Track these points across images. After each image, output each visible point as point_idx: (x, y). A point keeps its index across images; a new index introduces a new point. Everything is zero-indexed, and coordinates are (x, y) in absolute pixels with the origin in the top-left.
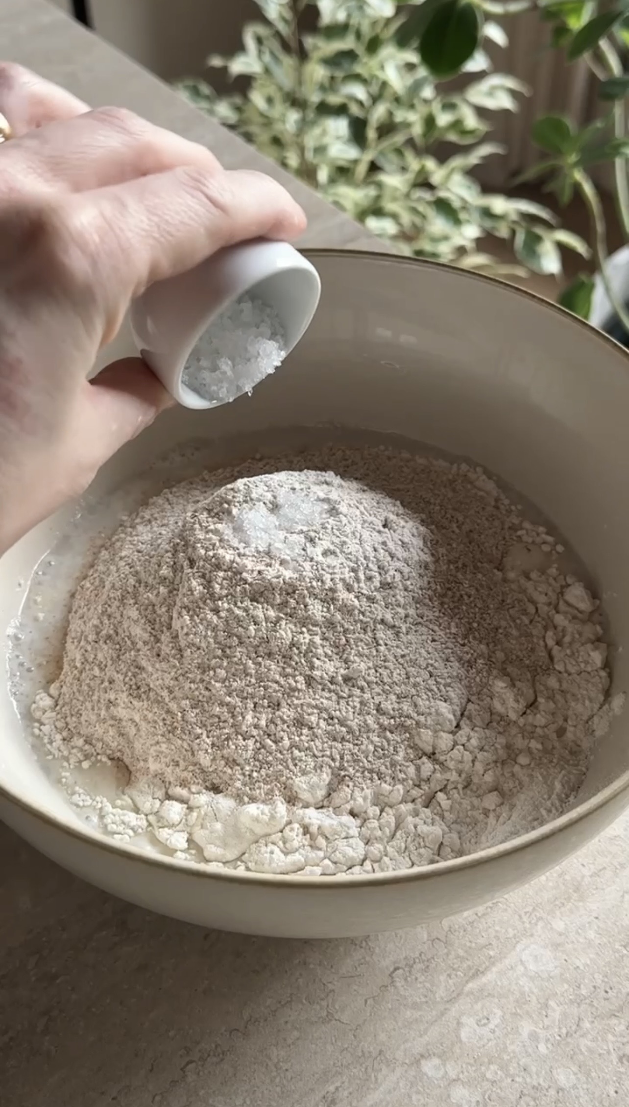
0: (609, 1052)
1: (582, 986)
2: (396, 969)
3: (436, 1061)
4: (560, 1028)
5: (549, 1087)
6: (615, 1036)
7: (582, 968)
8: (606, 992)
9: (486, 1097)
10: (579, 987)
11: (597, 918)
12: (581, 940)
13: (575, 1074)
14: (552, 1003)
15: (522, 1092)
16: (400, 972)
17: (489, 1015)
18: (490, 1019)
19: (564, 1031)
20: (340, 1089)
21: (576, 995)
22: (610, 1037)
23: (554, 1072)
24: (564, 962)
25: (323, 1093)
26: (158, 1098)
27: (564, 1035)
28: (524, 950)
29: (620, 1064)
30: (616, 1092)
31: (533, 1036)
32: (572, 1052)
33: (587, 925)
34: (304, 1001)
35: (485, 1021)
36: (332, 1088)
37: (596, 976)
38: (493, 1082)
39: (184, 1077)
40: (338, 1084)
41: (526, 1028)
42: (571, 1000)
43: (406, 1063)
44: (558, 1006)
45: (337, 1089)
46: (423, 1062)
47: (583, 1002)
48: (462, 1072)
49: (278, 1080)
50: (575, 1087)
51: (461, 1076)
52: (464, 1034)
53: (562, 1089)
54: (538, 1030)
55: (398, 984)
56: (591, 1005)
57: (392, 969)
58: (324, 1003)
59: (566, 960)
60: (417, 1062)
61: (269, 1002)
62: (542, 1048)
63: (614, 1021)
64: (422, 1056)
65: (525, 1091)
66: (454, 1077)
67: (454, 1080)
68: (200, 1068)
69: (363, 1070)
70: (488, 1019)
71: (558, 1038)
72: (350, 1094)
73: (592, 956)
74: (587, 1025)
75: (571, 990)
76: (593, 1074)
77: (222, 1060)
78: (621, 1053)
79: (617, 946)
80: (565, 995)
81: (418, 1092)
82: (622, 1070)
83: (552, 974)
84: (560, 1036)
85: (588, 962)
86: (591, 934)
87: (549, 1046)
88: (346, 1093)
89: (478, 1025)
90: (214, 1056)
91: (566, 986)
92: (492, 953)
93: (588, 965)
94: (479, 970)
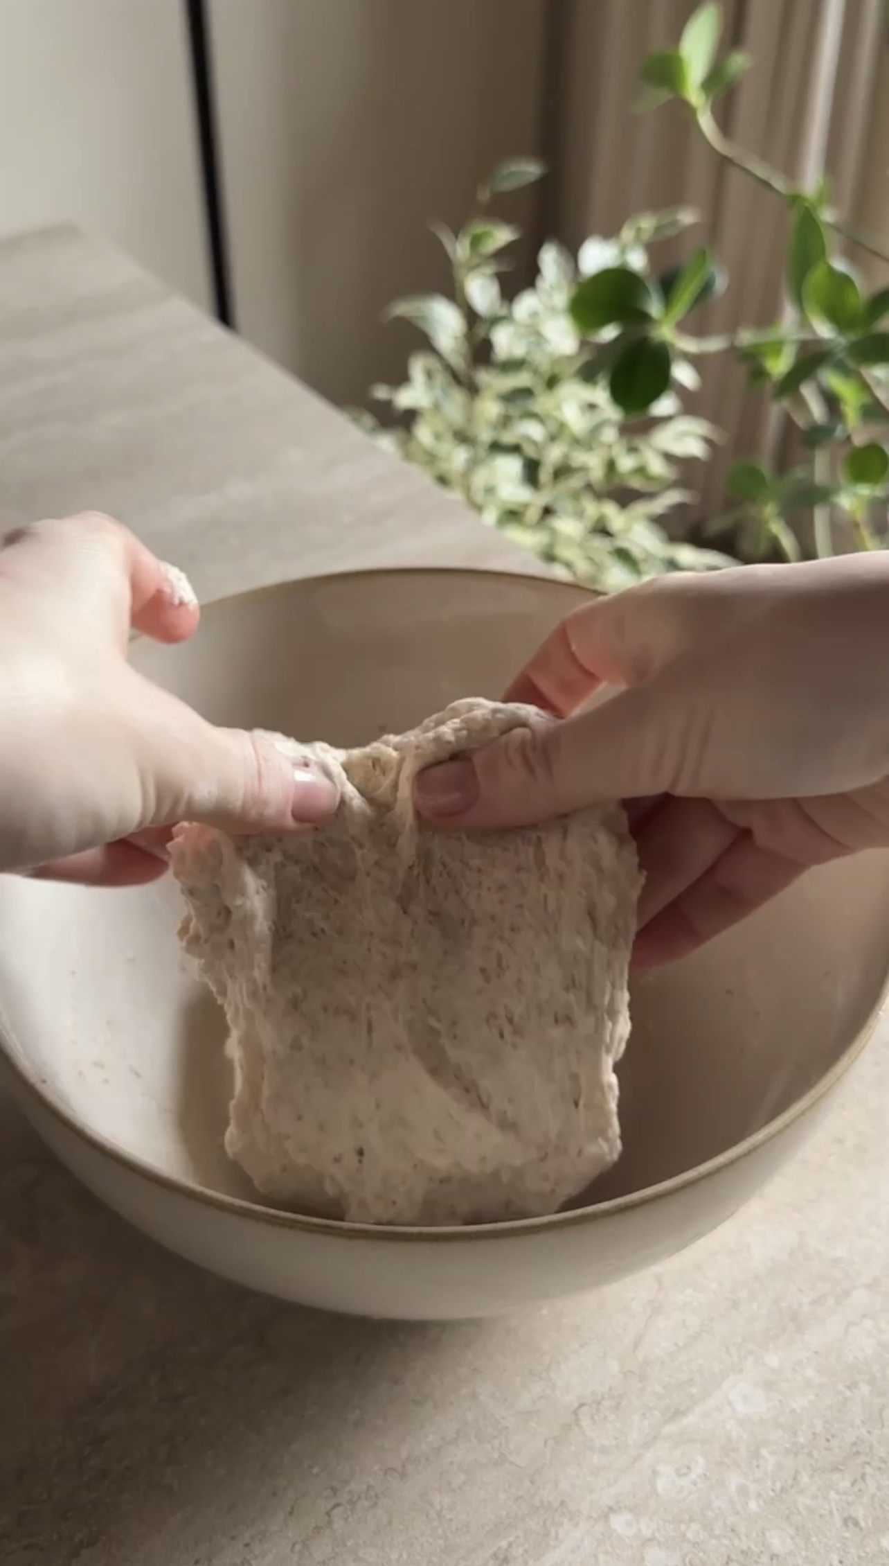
0: (831, 1513)
1: (799, 1433)
2: (582, 1405)
3: (627, 1516)
4: (774, 1482)
5: (762, 1552)
6: (838, 1493)
7: (799, 1411)
8: (828, 1440)
9: (687, 1561)
10: (795, 1434)
11: (816, 1353)
12: (799, 1378)
13: (792, 1538)
14: (764, 1452)
15: (729, 1557)
16: (585, 1409)
17: (690, 1463)
18: (692, 1468)
19: (778, 1485)
20: (514, 1545)
21: (793, 1443)
22: (833, 1495)
23: (768, 1534)
25: (494, 1549)
26: (298, 1547)
27: (778, 1490)
28: (731, 1388)
29: (844, 1529)
30: (841, 1562)
31: (743, 1491)
32: (787, 1512)
33: (805, 1361)
34: (473, 1439)
35: (684, 1470)
36: (504, 1544)
37: (816, 1421)
38: (695, 1544)
39: (330, 1523)
40: (511, 1539)
41: (734, 1480)
42: (786, 1448)
43: (591, 1517)
44: (771, 1455)
45: (510, 1545)
46: (612, 1517)
47: (801, 1451)
48: (659, 1530)
49: (440, 1531)
50: (791, 1553)
51: (657, 1535)
52: (661, 1486)
53: (777, 1556)
54: (748, 1483)
55: (584, 1423)
56: (810, 1455)
57: (576, 1405)
58: (496, 1442)
59: (780, 1402)
60: (606, 1517)
61: (431, 1438)
62: (753, 1505)
63: (835, 1477)
64: (611, 1509)
65: (733, 1557)
66: (649, 1535)
67: (649, 1540)
68: (349, 1513)
69: (541, 1523)
70: (689, 1468)
71: (771, 1493)
72: (526, 1551)
73: (811, 1398)
74: (805, 1479)
75: (787, 1437)
76: (814, 1539)
77: (375, 1504)
78: (846, 1515)
79: (841, 1387)
80: (780, 1442)
81: (606, 1553)
82: (847, 1535)
83: (765, 1417)
84: (773, 1491)
85: (807, 1405)
86: (810, 1373)
87: (761, 1503)
88: (521, 1550)
89: (677, 1474)
90: (366, 1499)
91: (780, 1432)
92: (694, 1391)
93: (806, 1409)
94: (679, 1410)
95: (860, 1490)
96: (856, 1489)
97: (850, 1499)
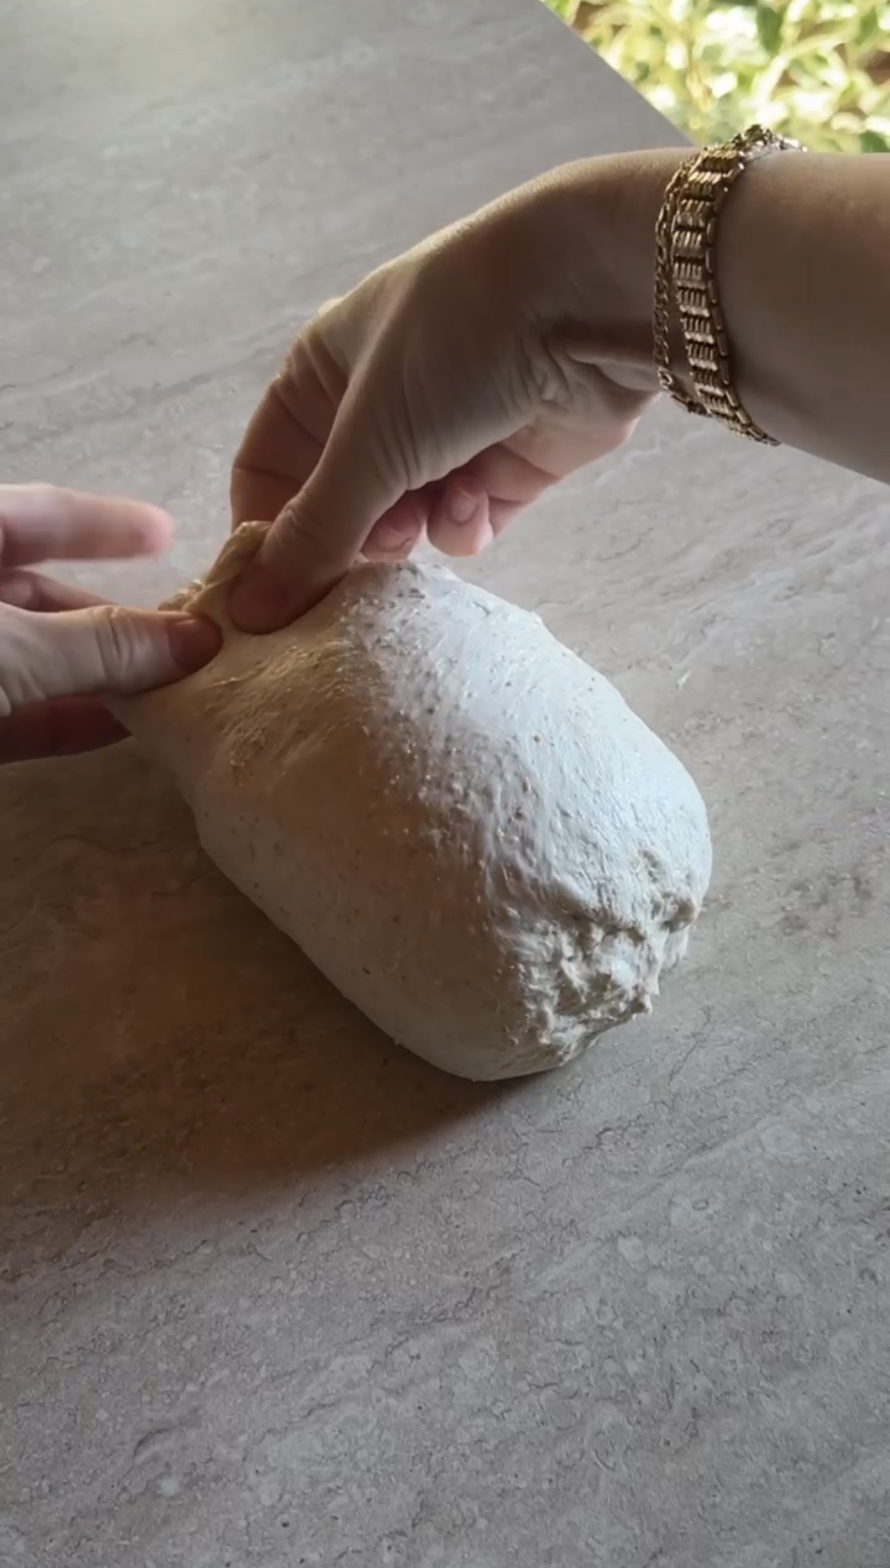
0: (848, 1263)
1: (829, 1181)
2: (607, 1130)
3: (636, 1241)
4: (793, 1226)
5: (768, 1292)
6: (859, 1245)
7: (833, 1159)
8: (859, 1192)
9: (689, 1292)
10: (826, 1182)
11: (863, 1104)
12: (839, 1127)
13: (801, 1282)
14: (788, 1195)
15: (733, 1293)
16: (609, 1133)
17: (709, 1198)
18: (710, 1203)
19: (798, 1230)
20: (517, 1257)
21: (821, 1190)
22: (853, 1246)
23: (777, 1275)
24: (813, 1150)
25: (497, 1258)
26: (304, 1237)
27: (796, 1236)
28: (765, 1129)
29: (859, 1280)
30: (849, 1311)
31: (759, 1230)
32: (802, 1256)
33: (849, 1111)
34: (490, 1151)
35: (703, 1205)
36: (508, 1255)
37: (849, 1171)
38: (701, 1277)
39: (338, 1217)
40: (515, 1251)
41: (752, 1218)
42: (813, 1195)
43: (600, 1239)
44: (795, 1198)
45: (514, 1256)
46: (621, 1241)
47: (827, 1200)
48: (666, 1259)
49: (445, 1236)
50: (799, 1297)
51: (663, 1264)
52: (675, 1215)
53: (784, 1298)
54: (766, 1225)
55: (606, 1148)
56: (836, 1205)
57: (601, 1129)
58: (514, 1157)
59: (815, 1148)
60: (613, 1240)
61: (449, 1147)
62: (767, 1246)
63: (861, 1228)
64: (620, 1233)
65: (739, 1293)
66: (655, 1263)
67: (655, 1267)
68: (358, 1210)
69: (549, 1240)
70: (707, 1203)
71: (789, 1237)
72: (529, 1264)
73: (848, 1148)
74: (826, 1228)
75: (816, 1184)
76: (825, 1286)
77: (385, 1204)
78: (863, 1266)
80: (807, 1188)
81: (609, 1274)
82: (861, 1286)
83: (795, 1162)
84: (792, 1235)
85: (843, 1154)
86: (852, 1122)
87: (777, 1245)
88: (523, 1263)
89: (694, 1208)
90: (376, 1198)
91: (810, 1178)
92: (725, 1127)
93: (841, 1158)
94: (706, 1145)
95: (883, 1245)
96: (879, 1243)
97: (871, 1252)
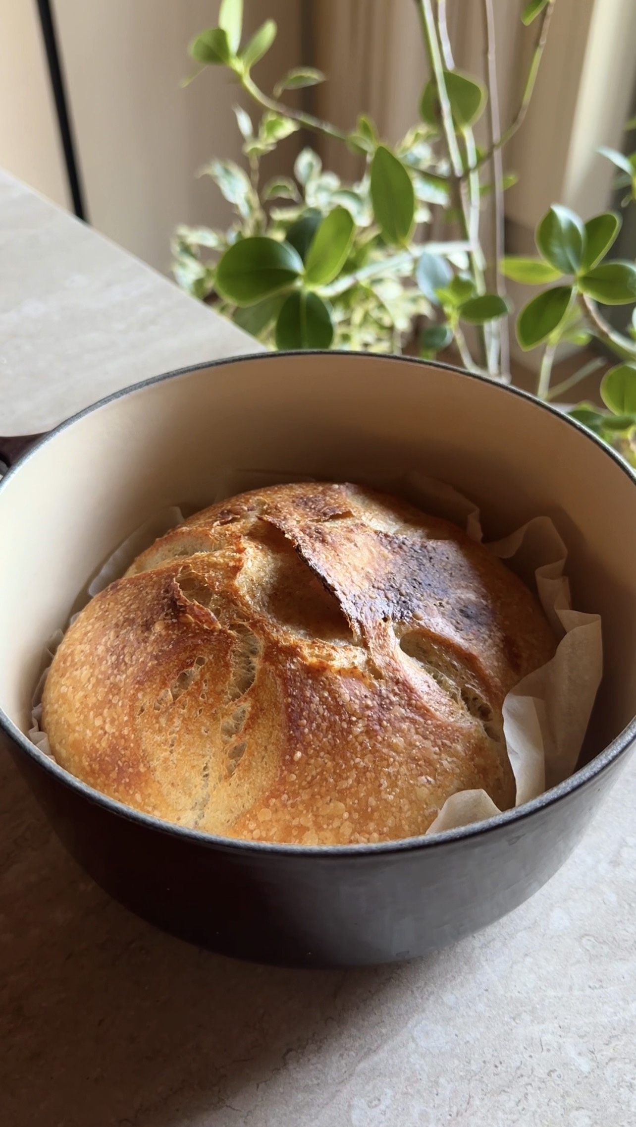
1: (472, 1062)
2: (289, 1049)
4: (451, 1107)
6: (505, 1112)
7: (472, 1042)
8: (496, 1066)
10: (469, 1063)
11: (487, 990)
12: (471, 1013)
14: (442, 1080)
16: (292, 1053)
17: (380, 1096)
18: (381, 1099)
19: (455, 1109)
21: (467, 1071)
22: (500, 1114)
24: (455, 1037)
27: (454, 1115)
28: (415, 1026)
31: (424, 1116)
33: (477, 998)
34: (196, 1087)
35: (377, 1102)
37: (485, 1050)
41: (417, 1108)
42: (461, 1076)
44: (449, 1083)
47: (473, 1078)
52: (355, 1117)
54: (428, 1110)
55: (290, 1067)
56: (481, 1081)
57: (284, 1050)
58: (216, 1089)
59: (456, 1035)
63: (502, 1098)
70: (379, 1100)
71: (449, 1117)
73: (482, 1030)
74: (477, 1102)
75: (462, 1066)
79: (506, 1019)
80: (456, 1071)
83: (443, 1050)
84: (450, 1115)
85: (479, 1036)
86: (481, 1007)
89: (369, 1107)
91: (456, 1062)
92: (383, 1030)
93: (478, 1039)
94: (371, 1049)
95: (524, 1109)
96: (520, 1108)
97: (515, 1117)
